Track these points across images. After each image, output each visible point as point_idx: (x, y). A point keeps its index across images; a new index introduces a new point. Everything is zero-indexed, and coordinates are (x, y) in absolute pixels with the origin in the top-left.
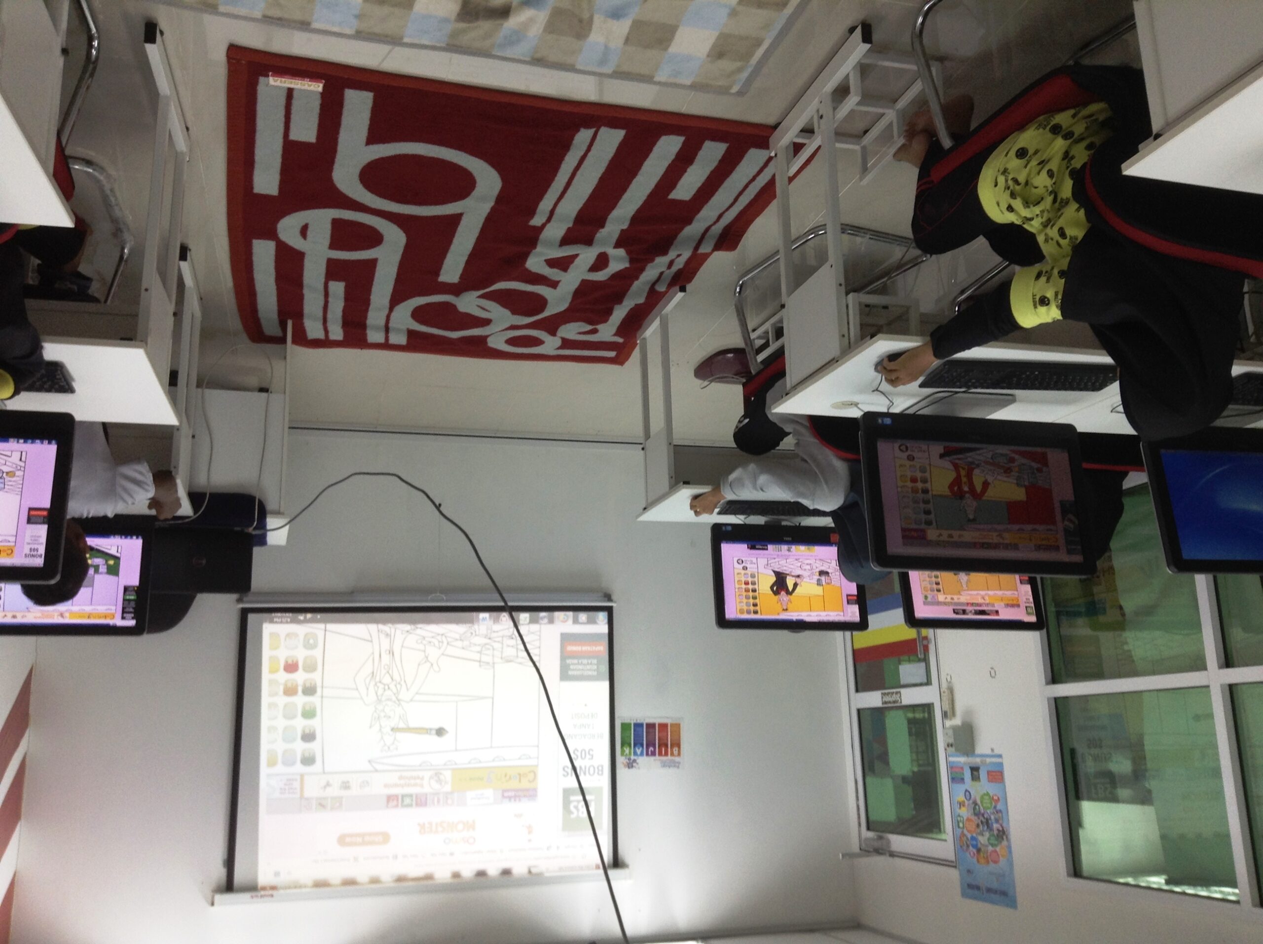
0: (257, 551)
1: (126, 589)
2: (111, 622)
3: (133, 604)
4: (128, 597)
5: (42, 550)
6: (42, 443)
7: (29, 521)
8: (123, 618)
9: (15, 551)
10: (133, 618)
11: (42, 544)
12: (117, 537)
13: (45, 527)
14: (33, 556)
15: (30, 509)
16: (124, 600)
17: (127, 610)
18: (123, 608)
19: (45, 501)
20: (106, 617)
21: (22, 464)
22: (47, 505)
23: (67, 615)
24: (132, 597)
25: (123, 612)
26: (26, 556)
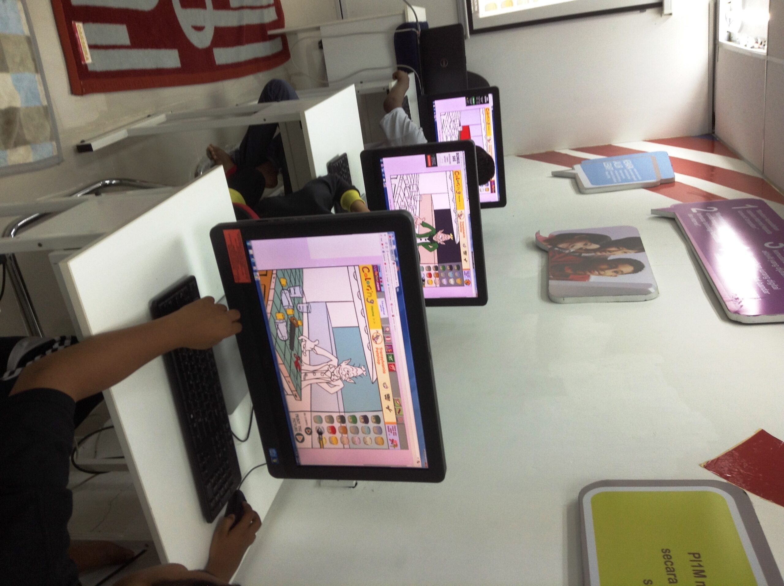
0: (431, 26)
1: (468, 104)
2: (491, 110)
3: (478, 98)
4: (474, 102)
5: (453, 154)
6: (383, 167)
7: (436, 165)
8: (488, 102)
9: (455, 170)
10: (488, 96)
11: (449, 155)
12: (435, 117)
13: (438, 155)
14: (458, 158)
15: (427, 166)
16: (476, 104)
17: (482, 101)
18: (481, 103)
19: (421, 158)
20: (488, 114)
21: (399, 177)
22: (423, 157)
23: (488, 138)
24: (474, 99)
25: (484, 103)
26: (458, 162)
